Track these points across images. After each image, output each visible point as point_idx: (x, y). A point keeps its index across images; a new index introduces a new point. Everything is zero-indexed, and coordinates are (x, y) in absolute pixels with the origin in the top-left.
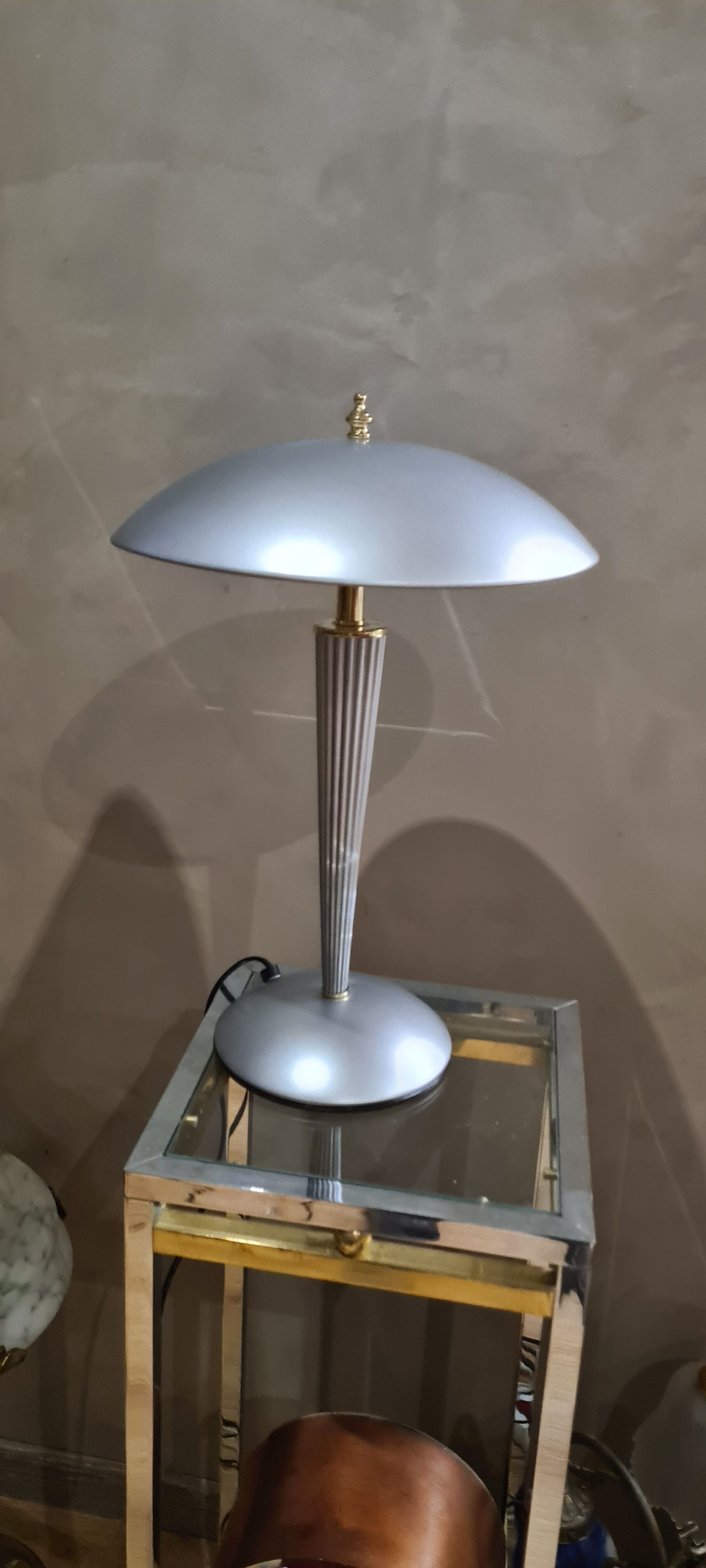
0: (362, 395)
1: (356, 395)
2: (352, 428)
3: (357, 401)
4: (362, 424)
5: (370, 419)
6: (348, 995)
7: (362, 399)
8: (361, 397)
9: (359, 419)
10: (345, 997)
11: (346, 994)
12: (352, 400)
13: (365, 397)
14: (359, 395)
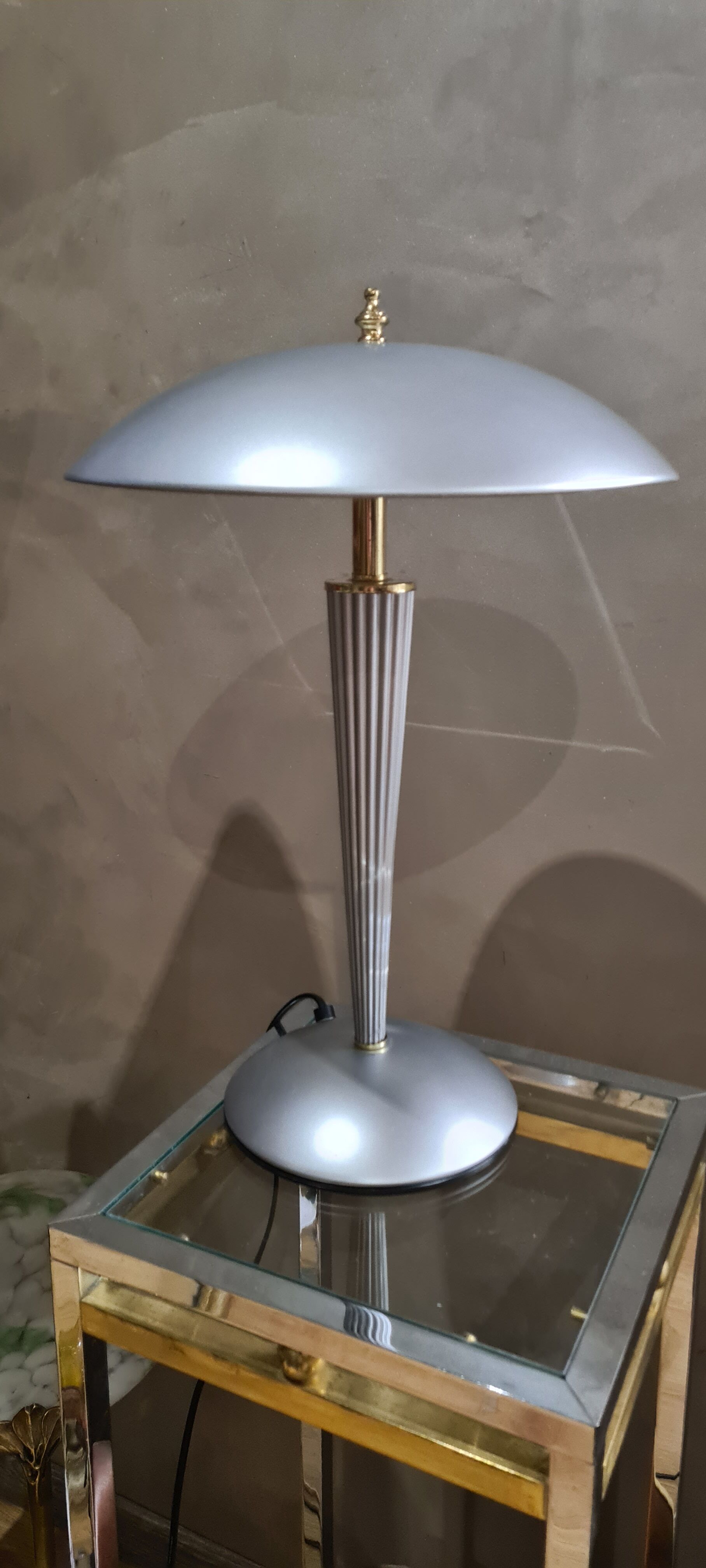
0: (375, 289)
1: (366, 290)
2: (363, 330)
3: (368, 296)
4: (374, 324)
5: (384, 319)
6: (385, 1046)
7: (373, 295)
8: (373, 292)
9: (370, 319)
10: (382, 1048)
11: (382, 1044)
12: (362, 296)
13: (377, 293)
14: (370, 290)
